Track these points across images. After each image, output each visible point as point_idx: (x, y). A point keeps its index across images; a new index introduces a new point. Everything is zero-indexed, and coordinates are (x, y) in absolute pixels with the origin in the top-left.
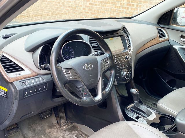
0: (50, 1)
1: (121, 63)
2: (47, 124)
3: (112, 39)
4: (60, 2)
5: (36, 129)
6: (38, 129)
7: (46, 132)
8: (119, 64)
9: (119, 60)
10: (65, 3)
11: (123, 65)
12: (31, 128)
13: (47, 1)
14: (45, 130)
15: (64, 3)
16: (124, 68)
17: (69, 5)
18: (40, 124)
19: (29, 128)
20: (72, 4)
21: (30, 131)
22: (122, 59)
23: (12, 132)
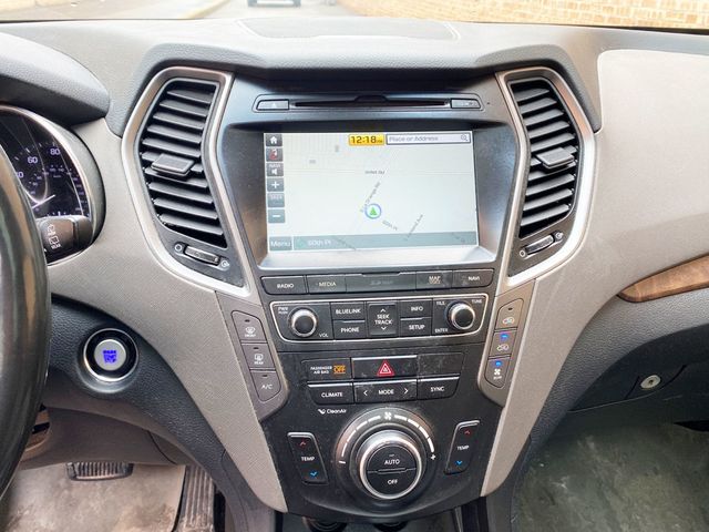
0: (582, 5)
1: (370, 350)
2: (138, 501)
3: (374, 140)
4: (615, 7)
5: (83, 503)
6: (88, 506)
8: (341, 349)
9: (347, 317)
10: (632, 10)
11: (386, 370)
12: (66, 492)
13: (571, 6)
15: (628, 11)
16: (387, 401)
17: (646, 16)
19: (58, 486)
20: (658, 12)
21: (52, 504)
22: (383, 319)
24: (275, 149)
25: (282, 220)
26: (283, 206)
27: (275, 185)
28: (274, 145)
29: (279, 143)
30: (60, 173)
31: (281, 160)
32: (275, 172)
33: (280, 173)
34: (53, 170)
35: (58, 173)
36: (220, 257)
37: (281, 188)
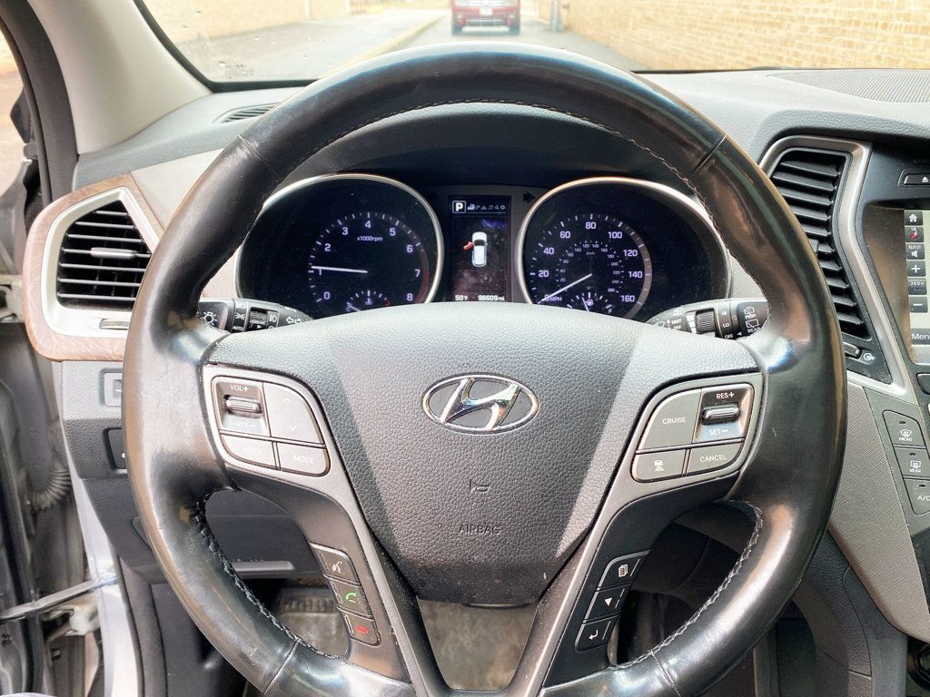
2: (514, 639)
7: (489, 676)
14: (491, 663)
18: (479, 621)
23: (315, 600)
24: (914, 228)
25: (924, 309)
26: (925, 294)
27: (916, 269)
28: (913, 224)
29: (920, 222)
30: (595, 250)
31: (921, 240)
32: (915, 254)
33: (921, 256)
34: (587, 246)
35: (591, 249)
36: (861, 349)
37: (922, 273)
